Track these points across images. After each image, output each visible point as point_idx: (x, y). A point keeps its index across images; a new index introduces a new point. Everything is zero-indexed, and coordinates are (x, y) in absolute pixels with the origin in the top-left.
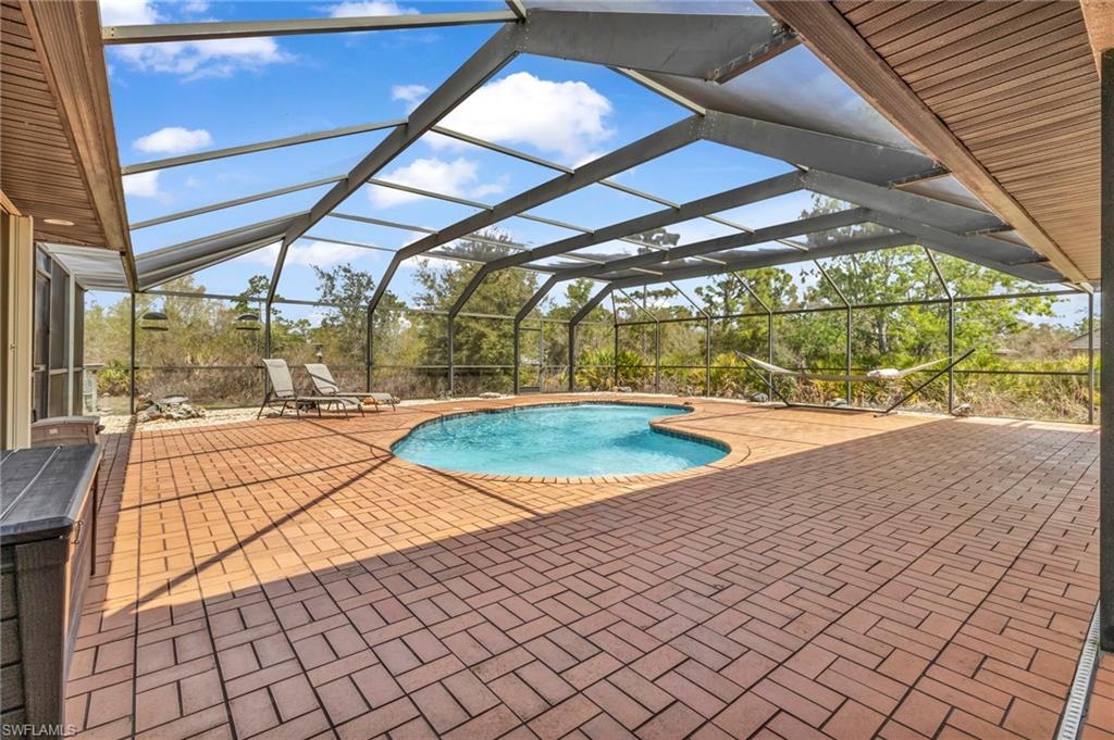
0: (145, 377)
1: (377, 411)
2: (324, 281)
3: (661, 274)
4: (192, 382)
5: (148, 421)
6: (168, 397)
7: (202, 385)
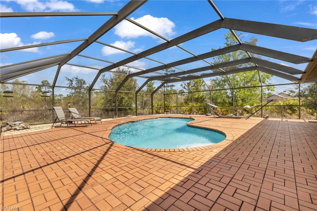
0: (5, 114)
1: (96, 123)
2: (69, 82)
3: (180, 79)
4: (23, 115)
5: (6, 131)
6: (14, 122)
7: (27, 116)
